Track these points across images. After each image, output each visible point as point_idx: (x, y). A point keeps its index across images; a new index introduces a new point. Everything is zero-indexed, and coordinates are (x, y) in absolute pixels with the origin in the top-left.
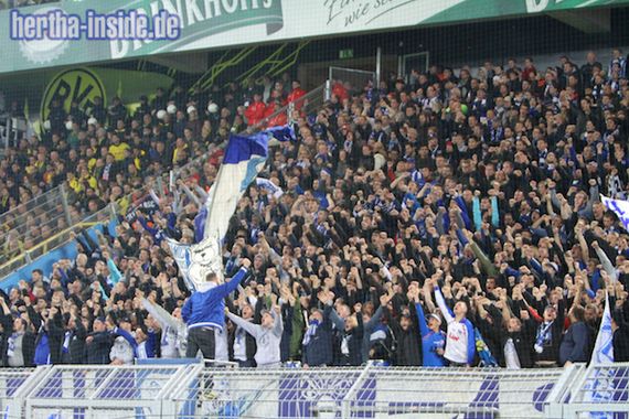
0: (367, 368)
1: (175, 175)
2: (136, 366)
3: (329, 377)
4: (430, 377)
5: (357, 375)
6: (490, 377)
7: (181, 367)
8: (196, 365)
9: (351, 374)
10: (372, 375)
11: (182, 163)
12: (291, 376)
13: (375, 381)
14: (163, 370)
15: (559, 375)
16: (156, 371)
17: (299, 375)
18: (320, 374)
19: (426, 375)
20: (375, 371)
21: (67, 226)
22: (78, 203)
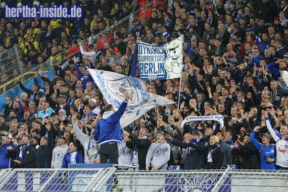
1: (92, 40)
2: (69, 169)
4: (269, 177)
7: (100, 169)
8: (111, 168)
10: (230, 175)
11: (96, 31)
12: (174, 176)
14: (89, 171)
16: (84, 172)
17: (181, 175)
18: (195, 174)
19: (267, 175)
21: (19, 73)
22: (26, 58)
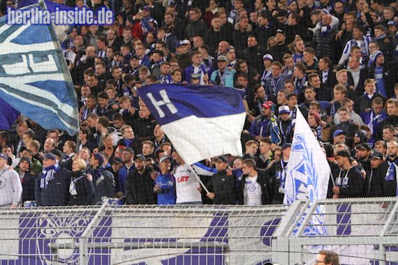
0: (103, 206)
3: (67, 215)
4: (163, 215)
5: (94, 213)
6: (220, 214)
9: (88, 212)
10: (108, 213)
12: (31, 215)
13: (111, 218)
15: (285, 210)
17: (39, 214)
18: (58, 213)
19: (159, 212)
20: (110, 209)
